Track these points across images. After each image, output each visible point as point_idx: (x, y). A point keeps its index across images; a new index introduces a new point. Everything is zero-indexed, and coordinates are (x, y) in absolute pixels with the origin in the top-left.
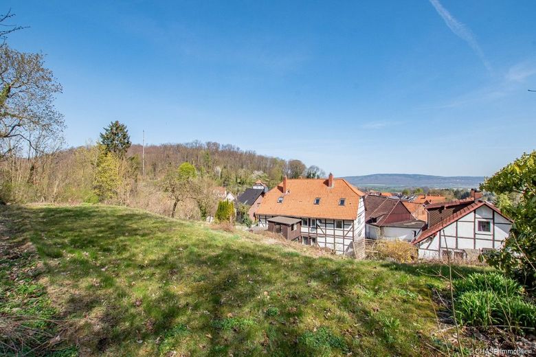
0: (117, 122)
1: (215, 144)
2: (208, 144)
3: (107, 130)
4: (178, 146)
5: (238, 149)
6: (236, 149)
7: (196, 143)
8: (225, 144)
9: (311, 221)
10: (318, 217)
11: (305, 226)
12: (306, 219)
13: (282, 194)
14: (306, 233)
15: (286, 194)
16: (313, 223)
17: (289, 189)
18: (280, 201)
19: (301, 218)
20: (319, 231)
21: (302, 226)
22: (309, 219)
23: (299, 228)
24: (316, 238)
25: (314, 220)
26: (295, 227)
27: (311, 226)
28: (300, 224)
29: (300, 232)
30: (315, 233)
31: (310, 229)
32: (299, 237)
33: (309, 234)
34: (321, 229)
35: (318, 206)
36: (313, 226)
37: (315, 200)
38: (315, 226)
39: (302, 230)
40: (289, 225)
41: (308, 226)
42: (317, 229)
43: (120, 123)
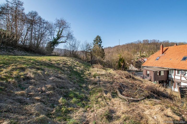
0: (98, 36)
1: (146, 41)
2: (144, 41)
3: (95, 39)
5: (158, 41)
6: (157, 41)
7: (138, 41)
8: (152, 40)
9: (176, 71)
10: (182, 69)
11: (172, 74)
12: (173, 70)
13: (160, 55)
14: (172, 78)
15: (162, 55)
16: (178, 73)
17: (165, 52)
18: (158, 59)
19: (169, 69)
20: (183, 79)
21: (169, 74)
22: (175, 70)
23: (166, 75)
24: (180, 83)
25: (179, 70)
26: (162, 74)
27: (176, 75)
28: (167, 72)
29: (168, 77)
30: (180, 79)
31: (175, 76)
32: (167, 80)
33: (174, 80)
34: (185, 77)
35: (184, 61)
36: (178, 75)
37: (183, 57)
38: (180, 75)
39: (169, 76)
40: (154, 72)
41: (174, 74)
42: (181, 77)
43: (99, 36)
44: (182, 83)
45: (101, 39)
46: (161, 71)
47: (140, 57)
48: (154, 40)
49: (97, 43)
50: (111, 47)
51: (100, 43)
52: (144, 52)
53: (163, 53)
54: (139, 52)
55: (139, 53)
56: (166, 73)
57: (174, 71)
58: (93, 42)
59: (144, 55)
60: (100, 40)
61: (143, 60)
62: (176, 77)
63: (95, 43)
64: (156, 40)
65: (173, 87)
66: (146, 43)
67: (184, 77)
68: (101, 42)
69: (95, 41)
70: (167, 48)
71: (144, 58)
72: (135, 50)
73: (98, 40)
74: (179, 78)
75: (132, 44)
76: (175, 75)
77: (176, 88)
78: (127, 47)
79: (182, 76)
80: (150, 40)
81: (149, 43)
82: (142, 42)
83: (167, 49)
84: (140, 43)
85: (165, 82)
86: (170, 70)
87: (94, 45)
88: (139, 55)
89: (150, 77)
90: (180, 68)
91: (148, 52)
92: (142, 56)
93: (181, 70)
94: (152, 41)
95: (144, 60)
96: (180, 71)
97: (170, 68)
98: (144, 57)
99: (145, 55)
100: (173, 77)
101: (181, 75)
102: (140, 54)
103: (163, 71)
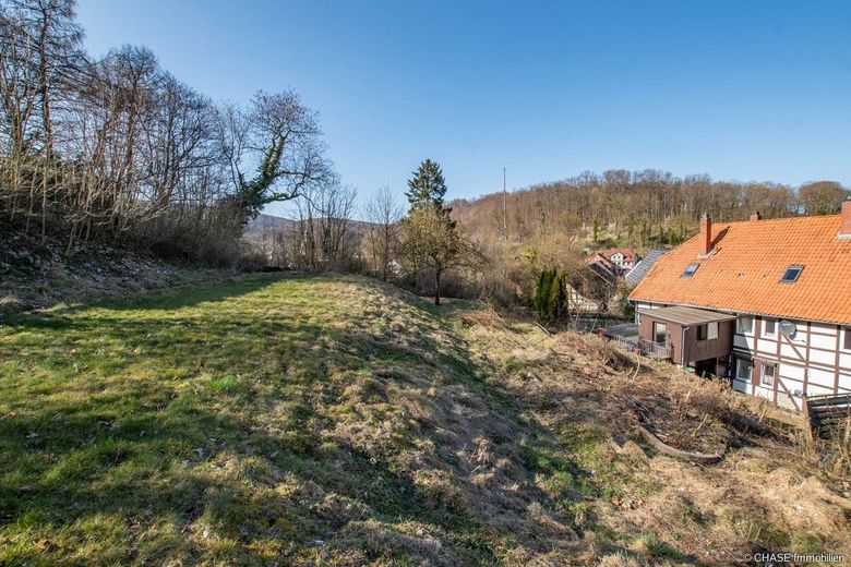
0: (429, 161)
1: (620, 174)
2: (608, 174)
3: (417, 174)
4: (558, 186)
5: (668, 175)
6: (663, 177)
7: (586, 177)
8: (641, 170)
9: (764, 323)
10: (784, 315)
11: (746, 334)
12: (750, 317)
13: (699, 257)
14: (748, 350)
15: (707, 257)
16: (770, 330)
17: (719, 245)
18: (690, 273)
19: (735, 314)
20: (787, 350)
21: (737, 332)
22: (759, 318)
23: (725, 337)
24: (776, 365)
25: (771, 321)
26: (712, 333)
27: (763, 336)
28: (730, 327)
29: (731, 346)
30: (775, 352)
31: (759, 341)
32: (728, 356)
33: (755, 355)
34: (793, 346)
35: (791, 285)
36: (769, 336)
37: (785, 270)
38: (775, 336)
39: (737, 341)
40: (684, 327)
41: (753, 334)
42: (779, 343)
43: (432, 162)
44: (782, 366)
45: (443, 175)
46: (710, 325)
47: (593, 248)
48: (652, 174)
49: (427, 196)
50: (464, 201)
51: (437, 196)
52: (612, 226)
53: (711, 246)
54: (588, 224)
55: (590, 229)
56: (725, 328)
57: (754, 321)
58: (408, 189)
59: (608, 236)
60: (439, 180)
61: (609, 261)
62: (762, 343)
63: (416, 195)
64: (657, 171)
65: (749, 381)
66: (619, 185)
67: (789, 343)
68: (444, 190)
69: (414, 184)
70: (725, 226)
71: (613, 249)
72: (575, 217)
73: (429, 180)
74: (772, 348)
75: (558, 188)
76: (757, 337)
77: (762, 384)
78: (539, 204)
79: (783, 339)
80: (636, 173)
81: (631, 183)
82: (602, 180)
83: (726, 231)
84: (595, 183)
85: (721, 363)
86: (741, 317)
87: (411, 201)
88: (589, 239)
89: (669, 348)
90: (776, 313)
91: (625, 224)
92: (603, 242)
93: (780, 320)
94: (642, 175)
95: (612, 259)
96: (777, 324)
97: (739, 312)
98: (609, 247)
99: (615, 238)
100: (750, 343)
101: (780, 338)
102: (593, 234)
103: (716, 324)
